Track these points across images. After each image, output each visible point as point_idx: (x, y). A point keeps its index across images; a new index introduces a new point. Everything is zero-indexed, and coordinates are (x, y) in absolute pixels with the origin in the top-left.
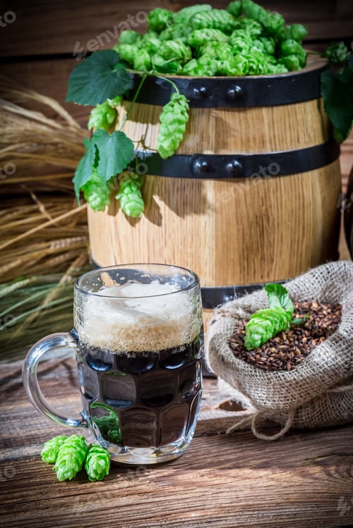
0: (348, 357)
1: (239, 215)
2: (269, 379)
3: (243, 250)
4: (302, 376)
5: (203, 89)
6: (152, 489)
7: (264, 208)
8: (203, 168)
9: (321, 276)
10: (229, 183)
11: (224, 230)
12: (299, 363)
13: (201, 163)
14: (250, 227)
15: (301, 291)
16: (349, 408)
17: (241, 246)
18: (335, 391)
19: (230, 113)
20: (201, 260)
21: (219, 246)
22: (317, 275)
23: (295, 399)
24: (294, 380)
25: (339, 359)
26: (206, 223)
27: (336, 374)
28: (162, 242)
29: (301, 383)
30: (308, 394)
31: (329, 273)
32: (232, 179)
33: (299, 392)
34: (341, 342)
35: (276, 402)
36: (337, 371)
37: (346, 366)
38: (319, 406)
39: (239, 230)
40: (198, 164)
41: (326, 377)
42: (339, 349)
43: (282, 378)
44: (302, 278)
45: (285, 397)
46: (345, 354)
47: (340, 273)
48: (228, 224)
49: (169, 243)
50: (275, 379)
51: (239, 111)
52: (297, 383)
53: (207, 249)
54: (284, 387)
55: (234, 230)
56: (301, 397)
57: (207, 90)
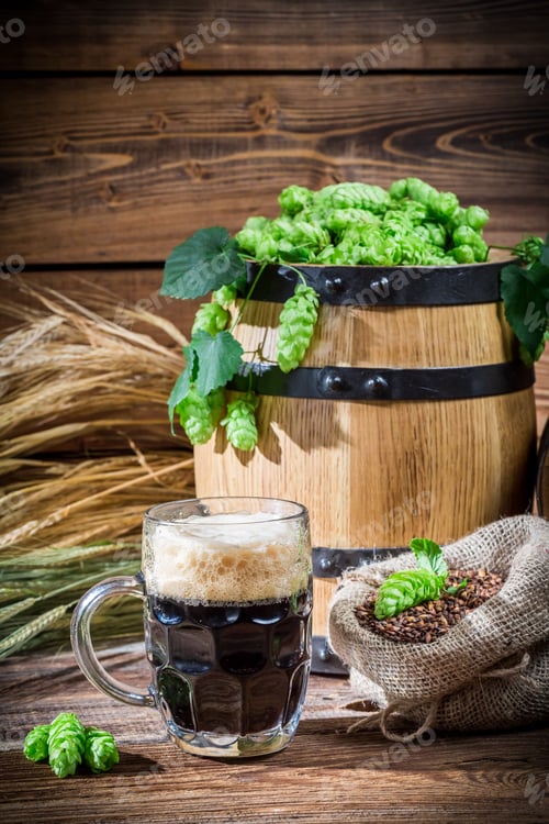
0: (508, 628)
1: (382, 451)
2: (400, 653)
3: (388, 499)
4: (444, 649)
5: (338, 280)
6: (231, 784)
7: (417, 442)
8: (335, 385)
9: (492, 536)
10: (370, 407)
11: (363, 470)
12: (443, 634)
13: (333, 378)
14: (398, 468)
15: (465, 555)
16: (514, 705)
17: (385, 493)
18: (491, 674)
19: (374, 313)
20: (332, 510)
21: (356, 491)
22: (486, 535)
23: (436, 682)
24: (435, 655)
25: (496, 629)
26: (338, 460)
27: (491, 650)
28: (282, 486)
29: (443, 660)
30: (454, 676)
31: (502, 532)
32: (375, 402)
33: (441, 673)
34: (499, 608)
35: (413, 689)
36: (493, 646)
37: (506, 640)
38: (473, 699)
39: (382, 470)
40: (328, 380)
41: (478, 653)
42: (496, 616)
43: (418, 652)
44: (467, 539)
45: (423, 680)
46: (505, 623)
47: (517, 532)
48: (368, 463)
49: (290, 486)
50: (408, 654)
51: (386, 311)
52: (438, 659)
53: (339, 495)
54: (420, 665)
55: (375, 470)
56: (445, 680)
57: (343, 282)
